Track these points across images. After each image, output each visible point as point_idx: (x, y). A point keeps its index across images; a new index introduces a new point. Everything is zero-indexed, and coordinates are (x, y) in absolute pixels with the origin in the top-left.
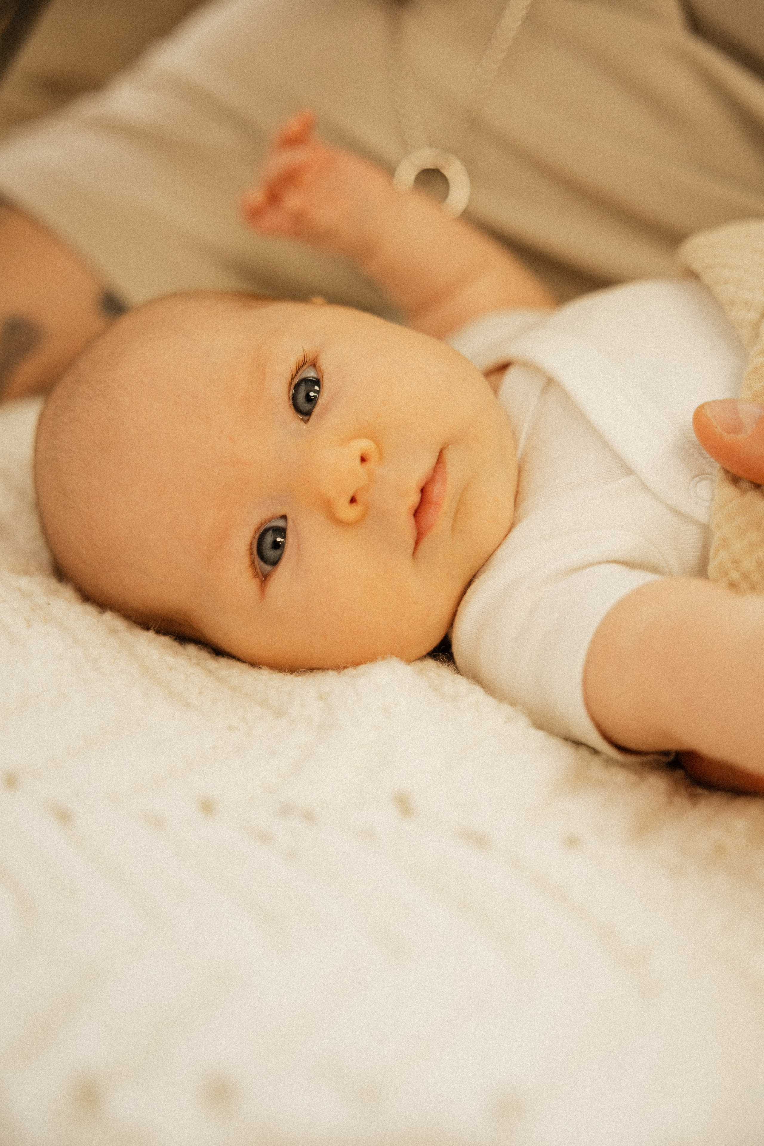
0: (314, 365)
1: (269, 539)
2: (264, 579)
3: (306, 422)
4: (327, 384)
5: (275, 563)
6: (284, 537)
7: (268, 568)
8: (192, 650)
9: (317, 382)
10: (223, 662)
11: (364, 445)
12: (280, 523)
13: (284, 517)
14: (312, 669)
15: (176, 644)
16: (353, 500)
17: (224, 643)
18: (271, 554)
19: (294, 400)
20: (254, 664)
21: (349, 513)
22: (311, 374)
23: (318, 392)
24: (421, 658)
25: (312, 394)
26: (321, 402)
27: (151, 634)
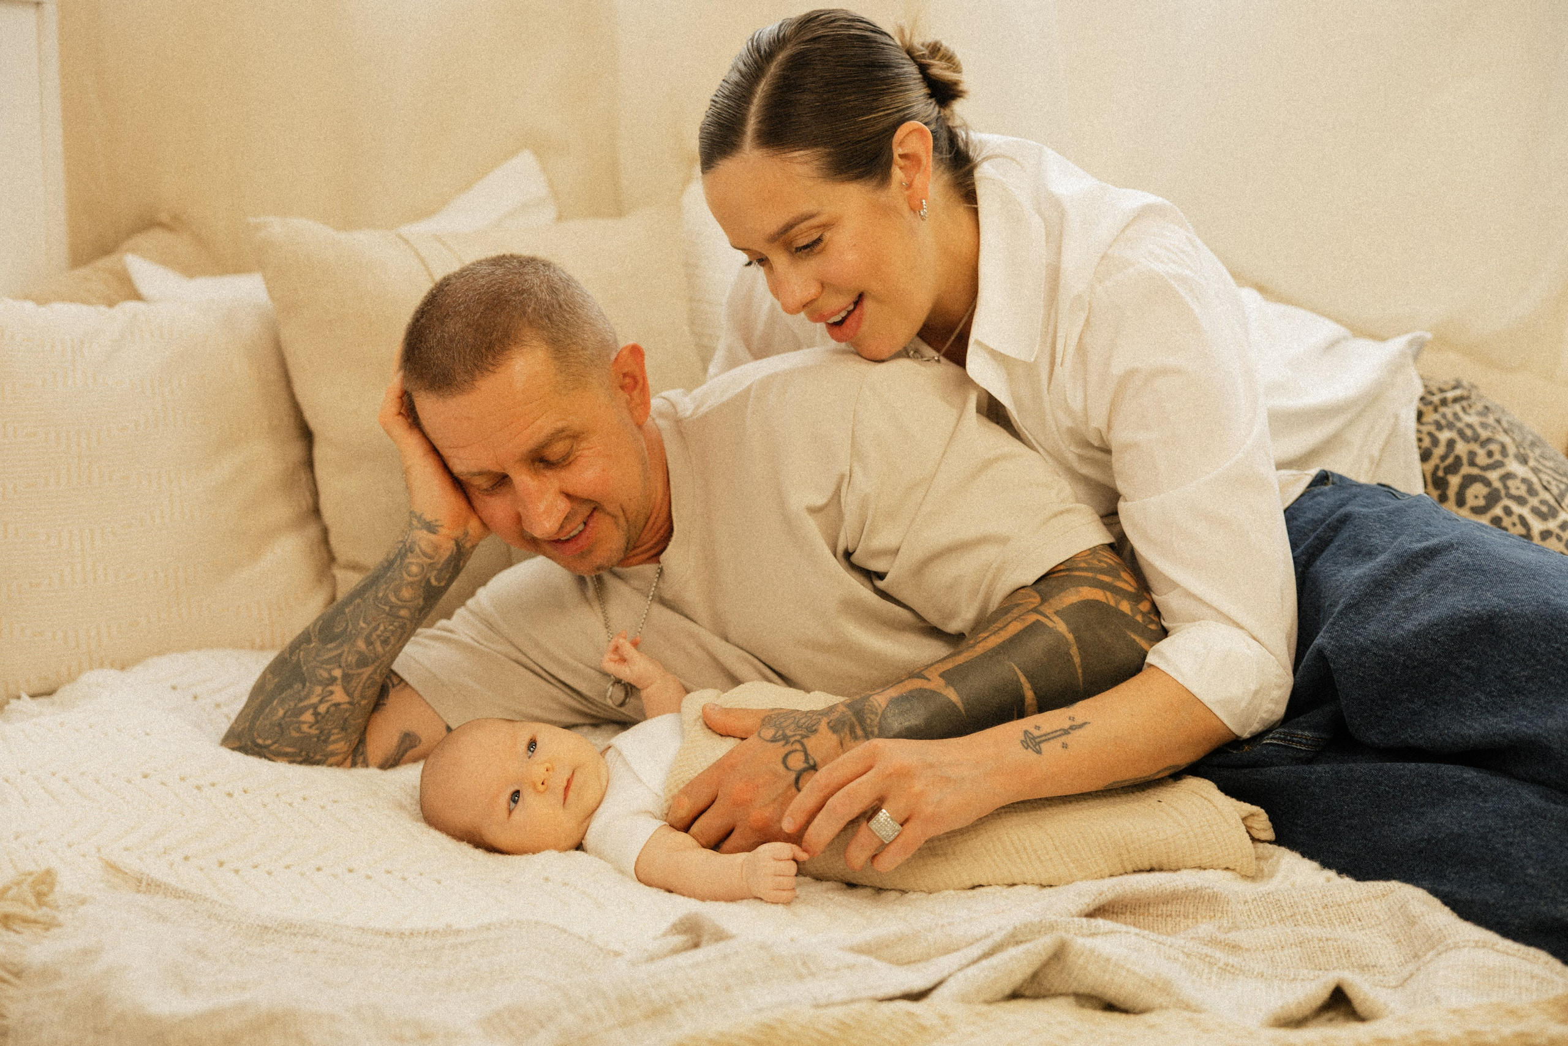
2: (510, 811)
3: (529, 757)
4: (539, 745)
6: (519, 796)
9: (535, 744)
11: (548, 765)
13: (519, 790)
16: (543, 783)
21: (541, 788)
23: (535, 748)
25: (533, 749)
26: (536, 751)
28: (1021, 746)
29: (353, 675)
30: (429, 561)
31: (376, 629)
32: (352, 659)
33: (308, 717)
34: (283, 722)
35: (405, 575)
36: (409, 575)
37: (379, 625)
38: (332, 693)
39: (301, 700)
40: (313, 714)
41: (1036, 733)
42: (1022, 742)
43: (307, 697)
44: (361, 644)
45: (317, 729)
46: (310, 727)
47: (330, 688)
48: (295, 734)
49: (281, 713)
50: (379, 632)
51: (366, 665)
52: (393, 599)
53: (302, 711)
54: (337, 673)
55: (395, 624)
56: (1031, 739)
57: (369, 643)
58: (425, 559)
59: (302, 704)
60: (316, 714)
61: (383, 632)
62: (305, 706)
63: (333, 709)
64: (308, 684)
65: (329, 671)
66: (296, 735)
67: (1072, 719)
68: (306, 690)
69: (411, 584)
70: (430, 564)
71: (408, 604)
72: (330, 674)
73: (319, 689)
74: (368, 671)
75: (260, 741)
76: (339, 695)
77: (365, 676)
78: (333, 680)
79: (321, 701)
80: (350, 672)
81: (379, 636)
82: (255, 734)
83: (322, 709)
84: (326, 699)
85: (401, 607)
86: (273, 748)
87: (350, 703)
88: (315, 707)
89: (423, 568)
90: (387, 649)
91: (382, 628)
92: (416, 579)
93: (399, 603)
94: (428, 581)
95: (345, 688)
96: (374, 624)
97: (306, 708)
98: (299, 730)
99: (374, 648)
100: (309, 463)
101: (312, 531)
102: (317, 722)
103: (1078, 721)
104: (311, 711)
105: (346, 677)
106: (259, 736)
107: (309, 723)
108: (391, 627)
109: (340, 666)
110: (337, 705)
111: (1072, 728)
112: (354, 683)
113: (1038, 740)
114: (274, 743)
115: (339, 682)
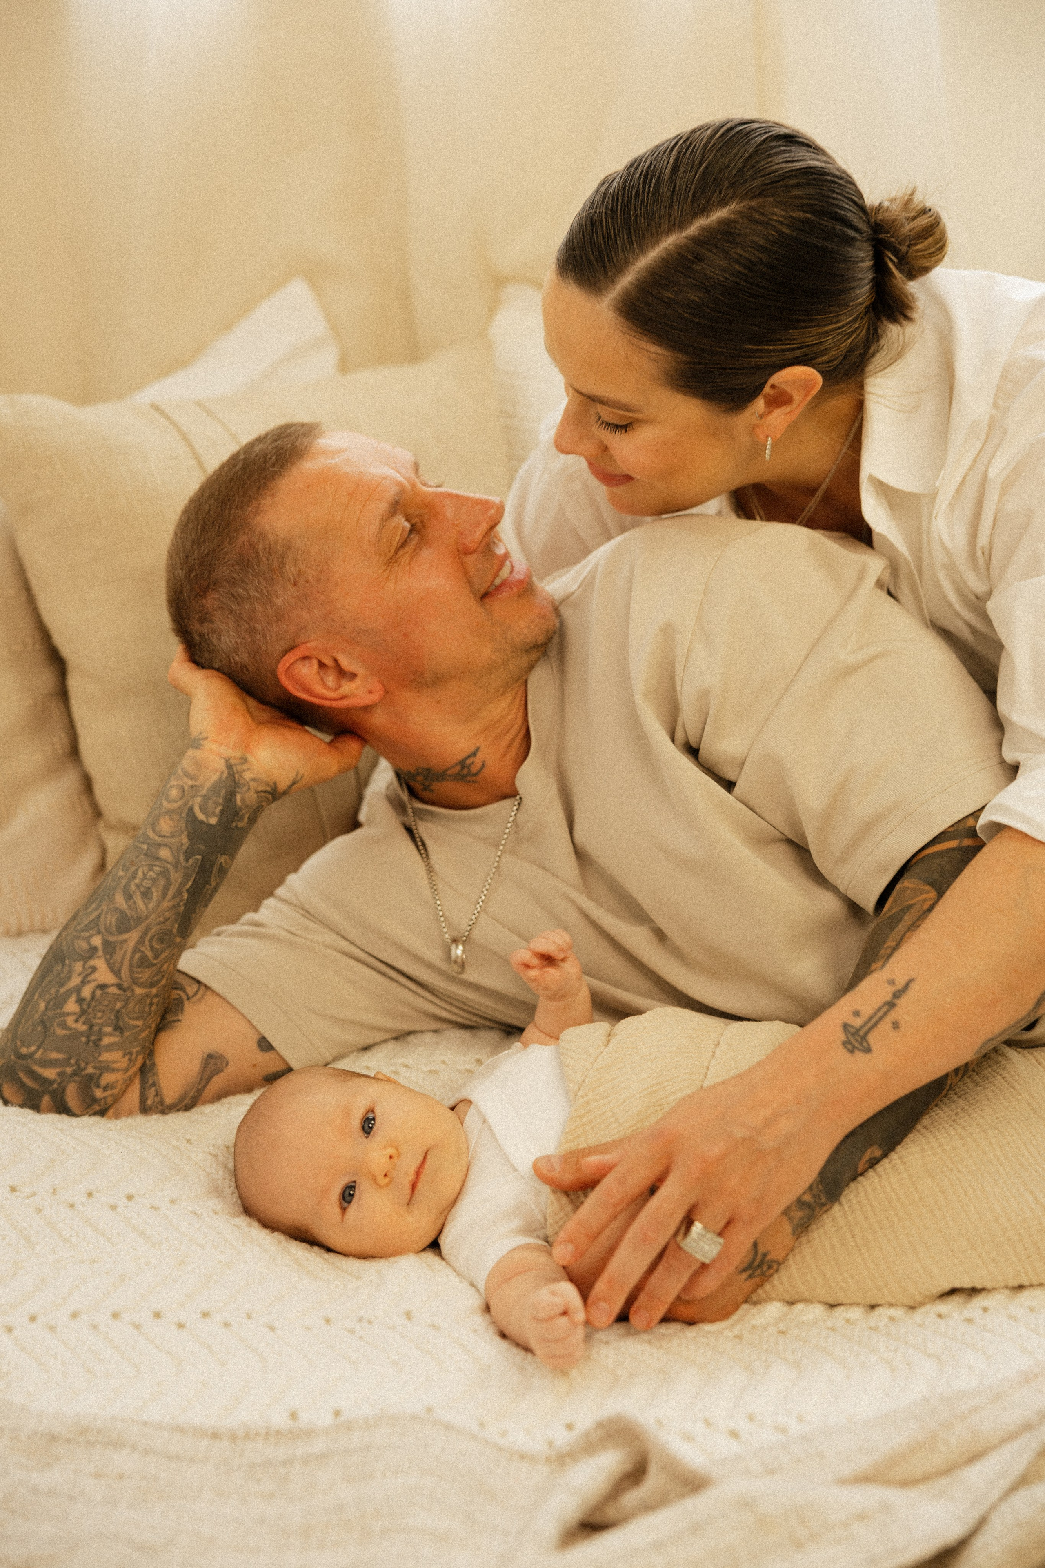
0: (373, 1111)
1: (347, 1193)
2: (344, 1210)
3: (367, 1138)
4: (378, 1120)
5: (349, 1202)
6: (354, 1191)
7: (346, 1205)
8: (316, 1248)
9: (374, 1119)
10: (332, 1255)
11: (391, 1151)
12: (353, 1184)
13: (355, 1182)
14: (373, 1257)
15: (308, 1246)
16: (385, 1175)
17: (331, 1246)
18: (348, 1198)
19: (363, 1128)
20: (346, 1255)
21: (383, 1181)
22: (371, 1116)
23: (373, 1124)
24: (424, 1250)
25: (370, 1125)
26: (375, 1129)
27: (297, 1242)
28: (844, 1051)
29: (115, 942)
30: (190, 783)
31: (134, 876)
32: (111, 920)
33: (71, 1006)
34: (45, 1017)
35: (165, 803)
36: (169, 802)
37: (137, 870)
38: (94, 969)
39: (62, 985)
40: (76, 1002)
41: (858, 1022)
42: (844, 1044)
43: (68, 978)
44: (120, 900)
45: (84, 1023)
46: (76, 1021)
47: (92, 963)
48: (60, 1032)
49: (42, 1006)
50: (137, 881)
51: (128, 930)
52: (151, 834)
53: (64, 999)
54: (97, 941)
55: (156, 869)
56: (853, 1035)
57: (129, 897)
58: (186, 780)
59: (62, 991)
60: (80, 1000)
61: (142, 880)
62: (68, 991)
63: (98, 993)
64: (67, 962)
65: (88, 939)
66: (63, 1032)
67: (891, 982)
68: (67, 969)
69: (169, 812)
70: (192, 787)
71: (169, 840)
72: (89, 944)
73: (78, 967)
74: (132, 938)
75: (24, 1050)
76: (104, 975)
77: (132, 944)
78: (93, 951)
79: (84, 982)
80: (111, 939)
81: (138, 886)
82: (19, 1043)
83: (86, 992)
84: (89, 978)
85: (159, 845)
86: (38, 1055)
87: (119, 987)
88: (78, 990)
89: (184, 791)
90: (151, 905)
91: (140, 874)
92: (176, 805)
93: (157, 838)
94: (191, 809)
95: (108, 962)
96: (133, 869)
97: (69, 993)
98: (64, 1025)
99: (135, 903)
100: (63, 694)
101: (70, 780)
102: (83, 1012)
103: (900, 983)
104: (74, 998)
105: (109, 948)
106: (23, 1044)
107: (74, 1014)
108: (151, 873)
109: (99, 932)
110: (103, 987)
111: (897, 995)
112: (118, 956)
113: (862, 1033)
114: (39, 1048)
115: (100, 953)
